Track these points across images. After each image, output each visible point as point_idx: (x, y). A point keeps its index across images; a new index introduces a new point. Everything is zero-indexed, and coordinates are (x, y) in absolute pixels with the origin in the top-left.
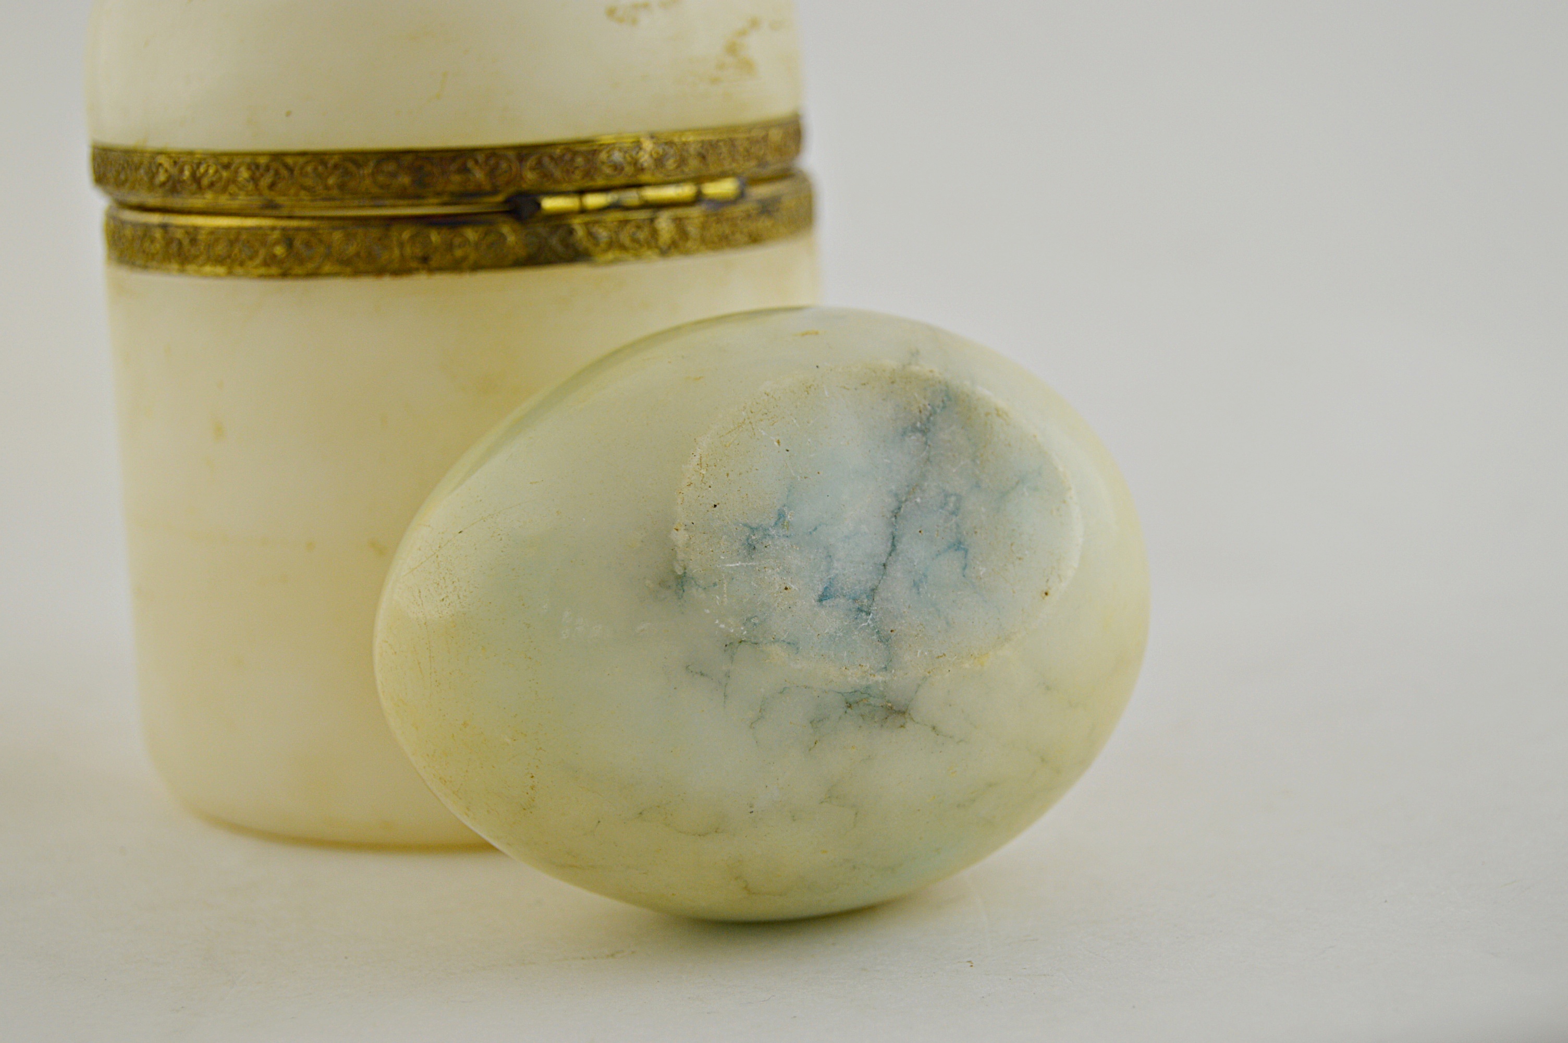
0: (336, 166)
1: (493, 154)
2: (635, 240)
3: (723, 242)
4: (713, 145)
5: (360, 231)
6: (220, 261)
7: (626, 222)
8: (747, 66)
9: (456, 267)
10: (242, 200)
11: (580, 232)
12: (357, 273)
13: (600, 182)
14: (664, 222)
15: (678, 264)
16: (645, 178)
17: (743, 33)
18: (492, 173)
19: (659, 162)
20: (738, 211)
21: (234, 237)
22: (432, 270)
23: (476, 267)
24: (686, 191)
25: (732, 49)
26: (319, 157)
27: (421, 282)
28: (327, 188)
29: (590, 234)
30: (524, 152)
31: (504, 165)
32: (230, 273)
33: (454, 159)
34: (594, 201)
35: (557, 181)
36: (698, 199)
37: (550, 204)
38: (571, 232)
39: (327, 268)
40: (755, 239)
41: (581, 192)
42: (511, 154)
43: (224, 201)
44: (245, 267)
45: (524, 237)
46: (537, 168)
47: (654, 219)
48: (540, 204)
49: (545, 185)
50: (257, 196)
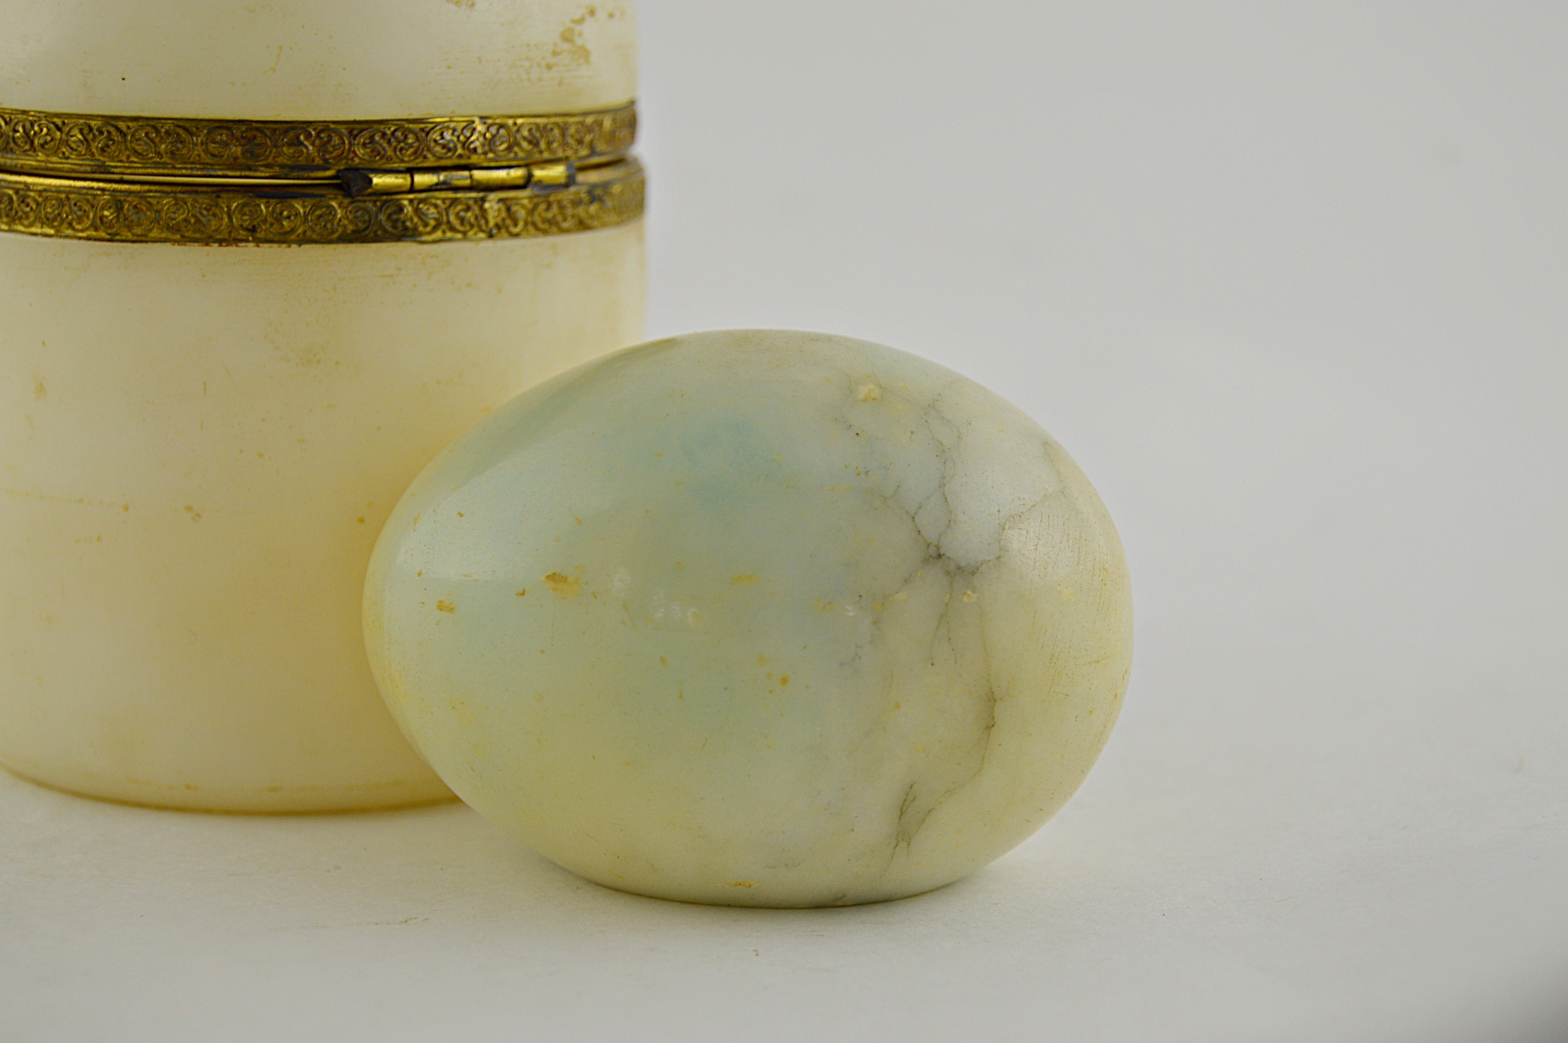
0: (168, 133)
1: (326, 128)
2: (462, 221)
3: (551, 227)
4: (544, 130)
5: (189, 199)
6: (48, 221)
7: (454, 201)
8: (583, 54)
9: (283, 239)
10: (73, 162)
11: (409, 210)
12: (185, 240)
13: (431, 162)
14: (492, 204)
15: (504, 245)
16: (474, 159)
17: (581, 21)
18: (323, 148)
19: (490, 144)
20: (566, 196)
21: (64, 198)
22: (258, 242)
23: (303, 240)
24: (517, 174)
25: (567, 37)
26: (152, 123)
27: (249, 251)
28: (159, 154)
29: (417, 210)
30: (356, 128)
31: (336, 140)
32: (58, 235)
33: (286, 132)
34: (422, 179)
35: (390, 159)
36: (528, 182)
37: (377, 180)
38: (401, 209)
39: (155, 234)
40: (583, 226)
41: (411, 171)
42: (343, 130)
43: (55, 161)
44: (73, 229)
45: (353, 211)
46: (369, 143)
47: (483, 200)
48: (371, 181)
49: (376, 161)
50: (89, 157)
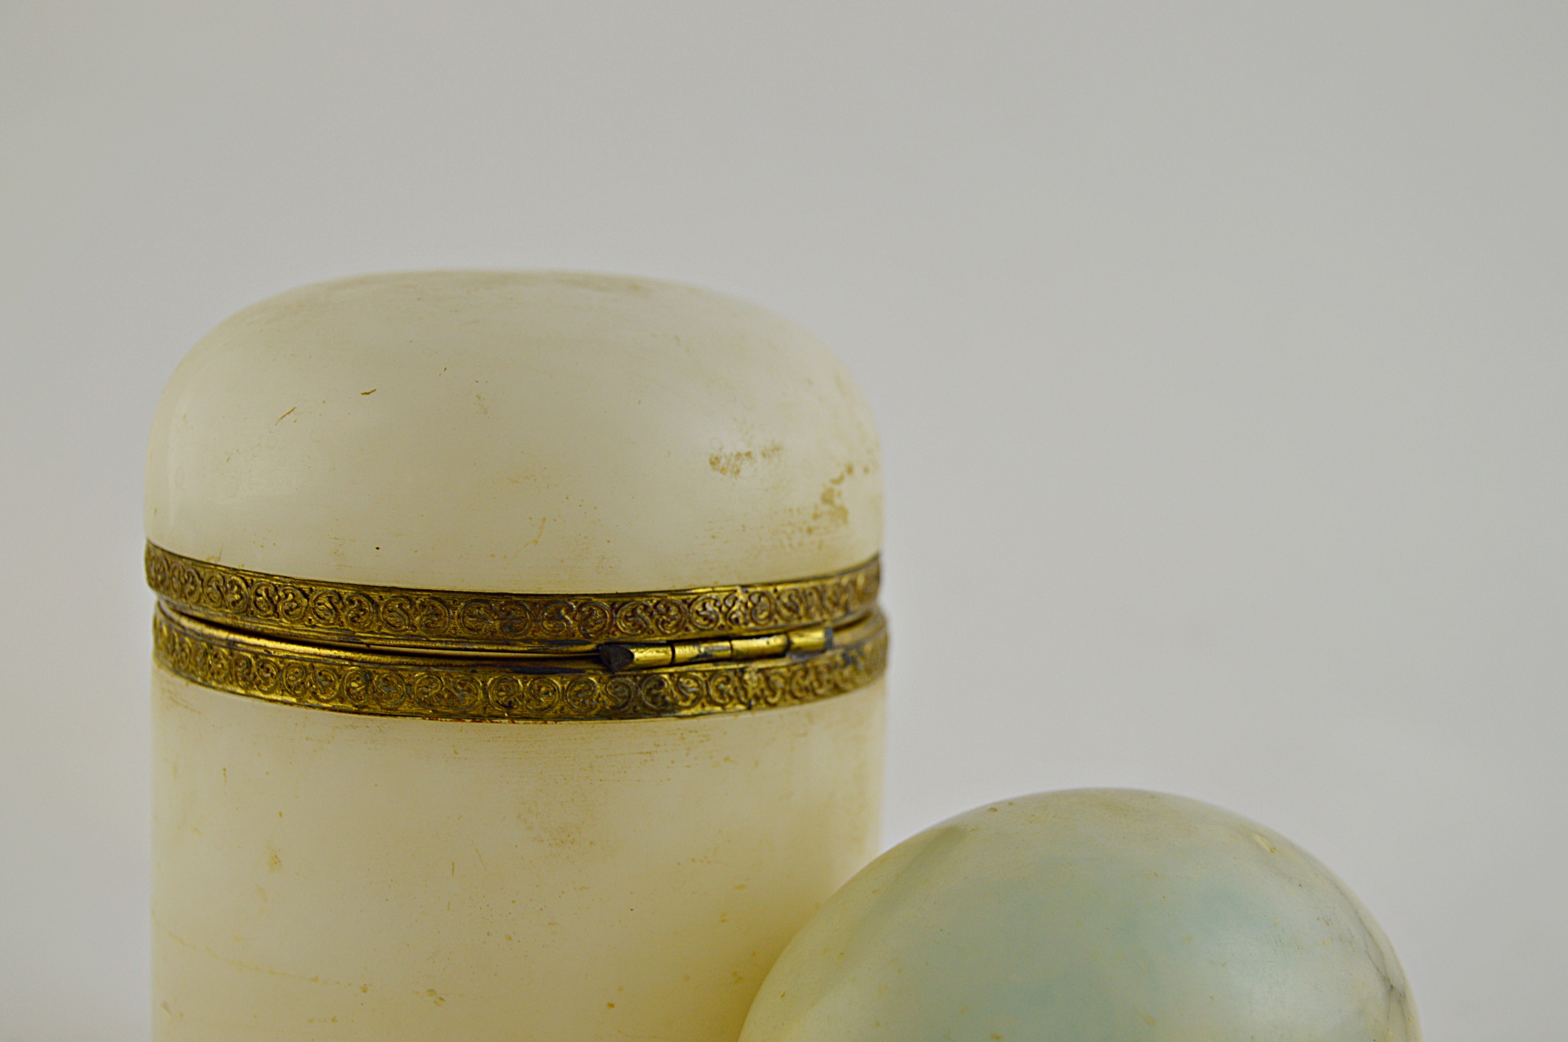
0: (423, 605)
1: (587, 601)
2: (721, 693)
3: (810, 693)
4: (803, 596)
5: (443, 673)
6: (289, 689)
7: (715, 673)
8: (842, 513)
9: (540, 716)
10: (319, 631)
11: (669, 684)
12: (436, 716)
13: (693, 633)
14: (751, 677)
15: (762, 716)
16: (736, 629)
17: (838, 481)
18: (584, 622)
19: (752, 614)
20: (821, 661)
21: (306, 667)
22: (513, 718)
23: (561, 717)
24: (776, 642)
25: (827, 498)
26: (406, 594)
27: (504, 726)
28: (413, 626)
29: (677, 685)
30: (618, 601)
31: (598, 614)
32: (301, 703)
33: (546, 605)
34: (683, 652)
35: (651, 632)
36: (787, 650)
37: (640, 655)
38: (661, 683)
39: (405, 707)
40: (837, 690)
41: (672, 644)
42: (605, 603)
43: (300, 629)
44: (318, 698)
45: (613, 687)
46: (631, 617)
47: (743, 671)
48: (632, 655)
49: (638, 635)
50: (338, 627)
